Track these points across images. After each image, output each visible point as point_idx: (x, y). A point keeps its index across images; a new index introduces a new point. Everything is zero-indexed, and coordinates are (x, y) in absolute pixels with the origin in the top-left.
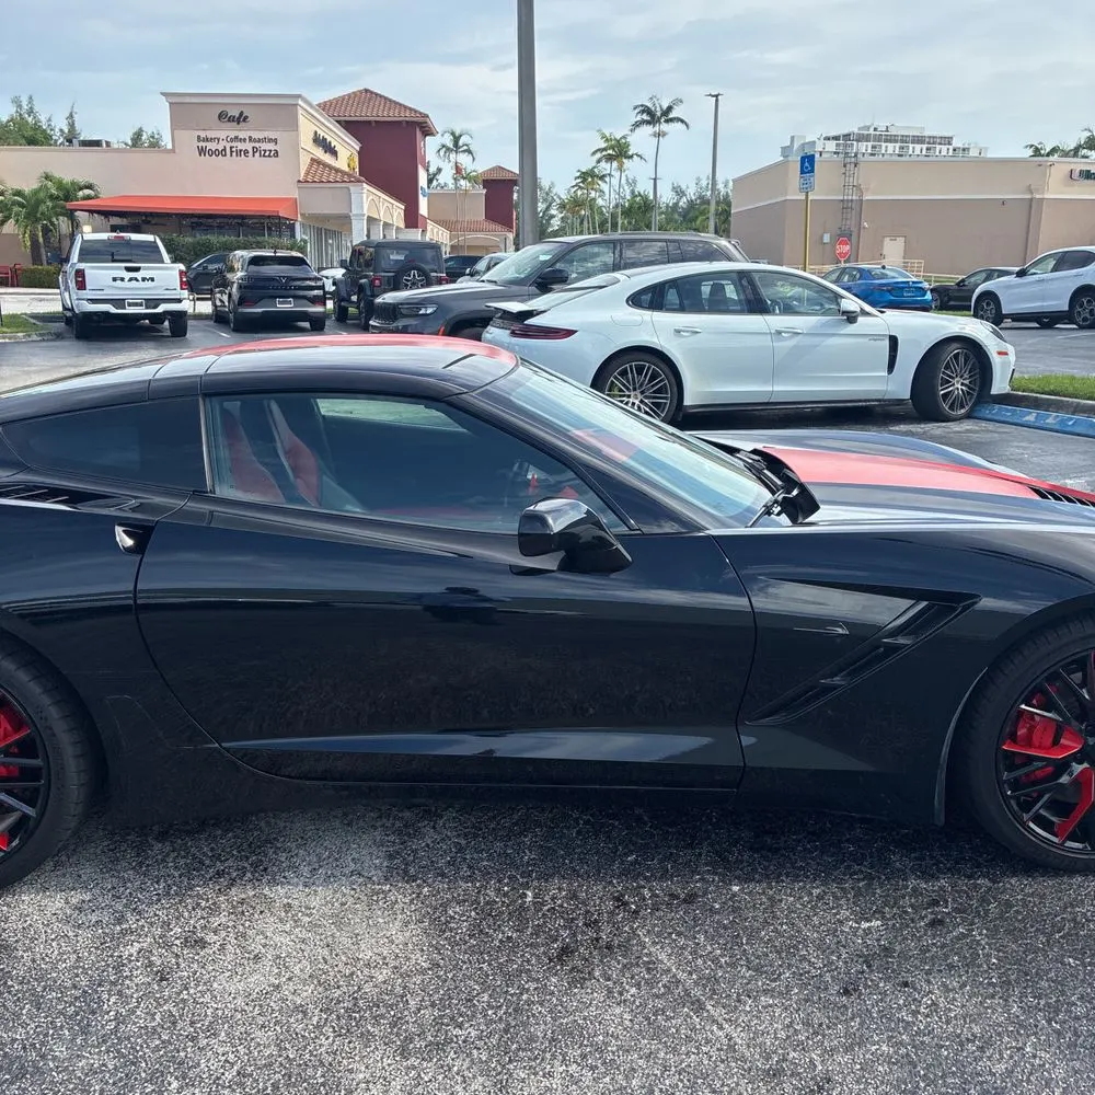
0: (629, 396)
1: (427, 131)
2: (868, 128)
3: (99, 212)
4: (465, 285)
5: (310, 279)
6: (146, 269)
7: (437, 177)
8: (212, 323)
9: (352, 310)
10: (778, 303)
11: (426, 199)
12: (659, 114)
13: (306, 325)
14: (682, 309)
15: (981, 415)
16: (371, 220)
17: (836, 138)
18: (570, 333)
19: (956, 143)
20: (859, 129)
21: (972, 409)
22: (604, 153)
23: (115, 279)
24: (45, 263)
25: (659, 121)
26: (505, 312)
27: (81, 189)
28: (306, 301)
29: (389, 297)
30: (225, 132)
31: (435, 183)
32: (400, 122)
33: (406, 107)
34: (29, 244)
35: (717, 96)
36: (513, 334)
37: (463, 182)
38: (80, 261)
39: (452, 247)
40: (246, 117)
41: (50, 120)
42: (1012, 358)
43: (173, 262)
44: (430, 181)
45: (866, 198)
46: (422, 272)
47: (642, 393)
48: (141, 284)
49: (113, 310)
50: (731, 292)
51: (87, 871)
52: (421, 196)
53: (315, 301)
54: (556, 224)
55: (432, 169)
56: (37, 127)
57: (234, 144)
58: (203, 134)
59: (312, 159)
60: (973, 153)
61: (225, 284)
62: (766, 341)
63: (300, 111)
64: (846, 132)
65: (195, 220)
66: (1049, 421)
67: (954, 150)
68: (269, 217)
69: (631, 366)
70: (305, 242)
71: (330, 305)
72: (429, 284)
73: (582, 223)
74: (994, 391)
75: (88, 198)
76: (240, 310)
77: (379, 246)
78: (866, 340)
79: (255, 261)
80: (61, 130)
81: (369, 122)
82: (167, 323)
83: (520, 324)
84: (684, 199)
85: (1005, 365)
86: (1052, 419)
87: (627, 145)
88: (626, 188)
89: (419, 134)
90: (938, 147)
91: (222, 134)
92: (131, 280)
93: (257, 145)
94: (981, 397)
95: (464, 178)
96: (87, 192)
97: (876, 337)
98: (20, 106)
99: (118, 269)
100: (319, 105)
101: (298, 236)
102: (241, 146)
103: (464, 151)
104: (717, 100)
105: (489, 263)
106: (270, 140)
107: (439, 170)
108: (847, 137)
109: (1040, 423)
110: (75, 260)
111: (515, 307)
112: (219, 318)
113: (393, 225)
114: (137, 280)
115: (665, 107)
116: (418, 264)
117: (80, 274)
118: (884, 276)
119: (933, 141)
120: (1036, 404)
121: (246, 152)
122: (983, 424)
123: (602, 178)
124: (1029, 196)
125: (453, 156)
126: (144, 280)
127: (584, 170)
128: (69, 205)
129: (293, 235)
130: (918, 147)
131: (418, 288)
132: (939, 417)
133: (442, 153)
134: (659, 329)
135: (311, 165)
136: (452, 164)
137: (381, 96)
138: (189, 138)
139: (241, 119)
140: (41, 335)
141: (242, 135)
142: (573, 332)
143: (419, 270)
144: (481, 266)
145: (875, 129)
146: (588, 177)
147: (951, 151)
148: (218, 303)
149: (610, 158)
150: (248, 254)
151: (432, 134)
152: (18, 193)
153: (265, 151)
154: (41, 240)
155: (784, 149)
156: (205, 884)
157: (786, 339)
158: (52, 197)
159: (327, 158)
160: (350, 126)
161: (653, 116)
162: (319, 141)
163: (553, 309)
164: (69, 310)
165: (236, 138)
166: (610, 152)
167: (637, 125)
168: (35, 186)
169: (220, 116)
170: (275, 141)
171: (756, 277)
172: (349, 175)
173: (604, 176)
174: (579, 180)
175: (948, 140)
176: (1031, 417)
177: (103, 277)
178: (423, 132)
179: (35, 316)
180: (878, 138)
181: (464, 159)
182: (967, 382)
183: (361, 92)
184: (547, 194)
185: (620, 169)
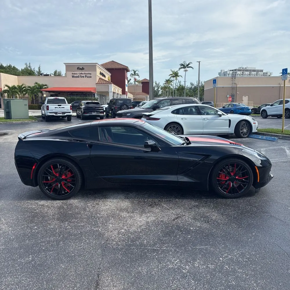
0: (172, 132)
1: (128, 70)
2: (241, 68)
3: (48, 92)
4: (136, 109)
5: (100, 107)
6: (62, 105)
7: (130, 81)
8: (76, 118)
9: (110, 115)
10: (205, 113)
11: (127, 87)
12: (186, 66)
13: (99, 118)
14: (183, 114)
15: (250, 137)
16: (114, 93)
17: (233, 70)
18: (159, 119)
19: (264, 72)
20: (239, 68)
21: (248, 135)
22: (172, 75)
23: (55, 108)
24: (35, 104)
25: (186, 67)
26: (145, 115)
27: (44, 86)
28: (99, 113)
29: (120, 112)
30: (79, 72)
31: (129, 83)
32: (121, 69)
33: (122, 65)
34: (31, 99)
35: (199, 62)
36: (147, 119)
37: (136, 83)
38: (47, 103)
39: (134, 99)
40: (84, 68)
41: (34, 69)
42: (257, 124)
43: (68, 104)
44: (128, 82)
45: (238, 86)
46: (127, 106)
47: (175, 132)
48: (61, 109)
49: (55, 115)
50: (194, 110)
51: (80, 198)
52: (126, 87)
53: (101, 112)
54: (160, 93)
55: (129, 79)
56: (31, 70)
57: (81, 75)
58: (73, 73)
59: (99, 78)
60: (269, 74)
61: (80, 109)
62: (202, 121)
63: (97, 67)
64: (235, 69)
65: (71, 93)
66: (264, 138)
67: (264, 73)
68: (89, 92)
69: (172, 126)
70: (97, 98)
71: (105, 113)
72: (128, 109)
73: (167, 92)
74: (253, 131)
75: (45, 88)
76: (84, 115)
77: (117, 100)
78: (223, 120)
79: (88, 103)
80: (37, 71)
81: (113, 69)
82: (66, 118)
83: (149, 117)
84: (193, 86)
85: (255, 126)
86: (264, 137)
87: (178, 73)
88: (178, 83)
89: (125, 71)
90: (259, 72)
91: (78, 73)
92: (59, 108)
93: (86, 75)
94: (250, 133)
95: (137, 82)
96: (45, 87)
97: (226, 120)
98: (27, 65)
99: (56, 105)
100: (101, 65)
101: (96, 97)
102: (82, 75)
103: (137, 75)
104: (199, 63)
105: (143, 104)
106: (89, 74)
107: (130, 79)
108: (235, 70)
109: (262, 138)
110: (46, 103)
111: (147, 114)
112: (78, 117)
113: (119, 94)
114: (60, 108)
115: (187, 64)
116: (126, 104)
117: (48, 107)
118: (239, 106)
119: (258, 71)
120: (263, 134)
121: (84, 77)
122: (250, 139)
123: (171, 81)
124: (279, 86)
125: (134, 76)
126: (62, 108)
127: (167, 79)
128: (41, 90)
129: (95, 96)
130: (254, 72)
131: (126, 110)
132: (241, 137)
133: (131, 76)
134: (178, 118)
135: (99, 80)
136: (134, 78)
137: (116, 62)
138: (70, 74)
139: (83, 69)
140: (38, 121)
141: (83, 73)
142: (160, 119)
143: (126, 105)
144: (141, 104)
145: (243, 68)
146: (168, 81)
147: (263, 73)
148: (78, 113)
149: (173, 77)
150: (85, 102)
151: (129, 71)
152: (29, 87)
153: (88, 76)
154: (34, 98)
155: (219, 73)
156: (98, 199)
157: (206, 120)
158: (37, 88)
159: (103, 78)
160: (109, 70)
161: (184, 66)
162: (101, 74)
163: (156, 114)
164: (44, 115)
165: (81, 73)
166: (174, 75)
167: (180, 68)
168: (33, 85)
169: (78, 68)
170: (91, 74)
171: (199, 107)
172: (109, 82)
173: (172, 81)
174: (165, 82)
175: (262, 71)
176: (260, 137)
177: (53, 107)
178: (126, 71)
179: (35, 116)
180: (244, 70)
181: (137, 77)
182: (247, 130)
183: (111, 61)
184: (158, 85)
185: (176, 79)
